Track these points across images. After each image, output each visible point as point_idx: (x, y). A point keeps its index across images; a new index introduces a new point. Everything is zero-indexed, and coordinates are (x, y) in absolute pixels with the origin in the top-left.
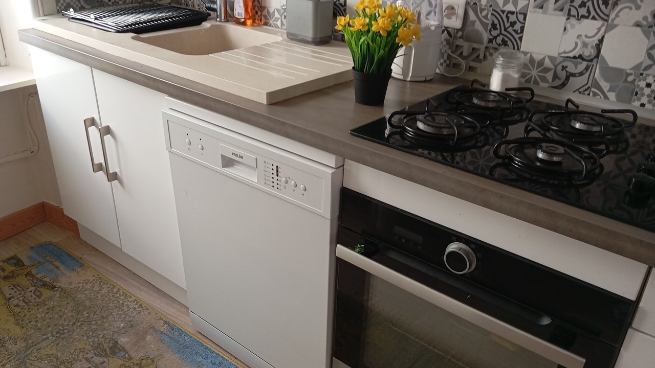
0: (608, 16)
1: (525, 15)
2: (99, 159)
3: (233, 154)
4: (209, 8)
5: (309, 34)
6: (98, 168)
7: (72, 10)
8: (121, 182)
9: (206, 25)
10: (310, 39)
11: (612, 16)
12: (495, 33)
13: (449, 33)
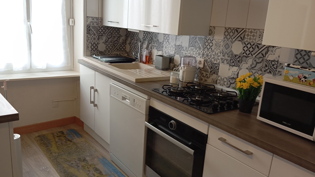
0: (239, 66)
1: (219, 64)
2: (92, 100)
3: (125, 96)
4: (136, 58)
5: (161, 67)
6: (92, 102)
7: (94, 55)
8: (98, 108)
9: (134, 63)
10: (161, 69)
11: (241, 66)
12: (212, 70)
13: (200, 69)
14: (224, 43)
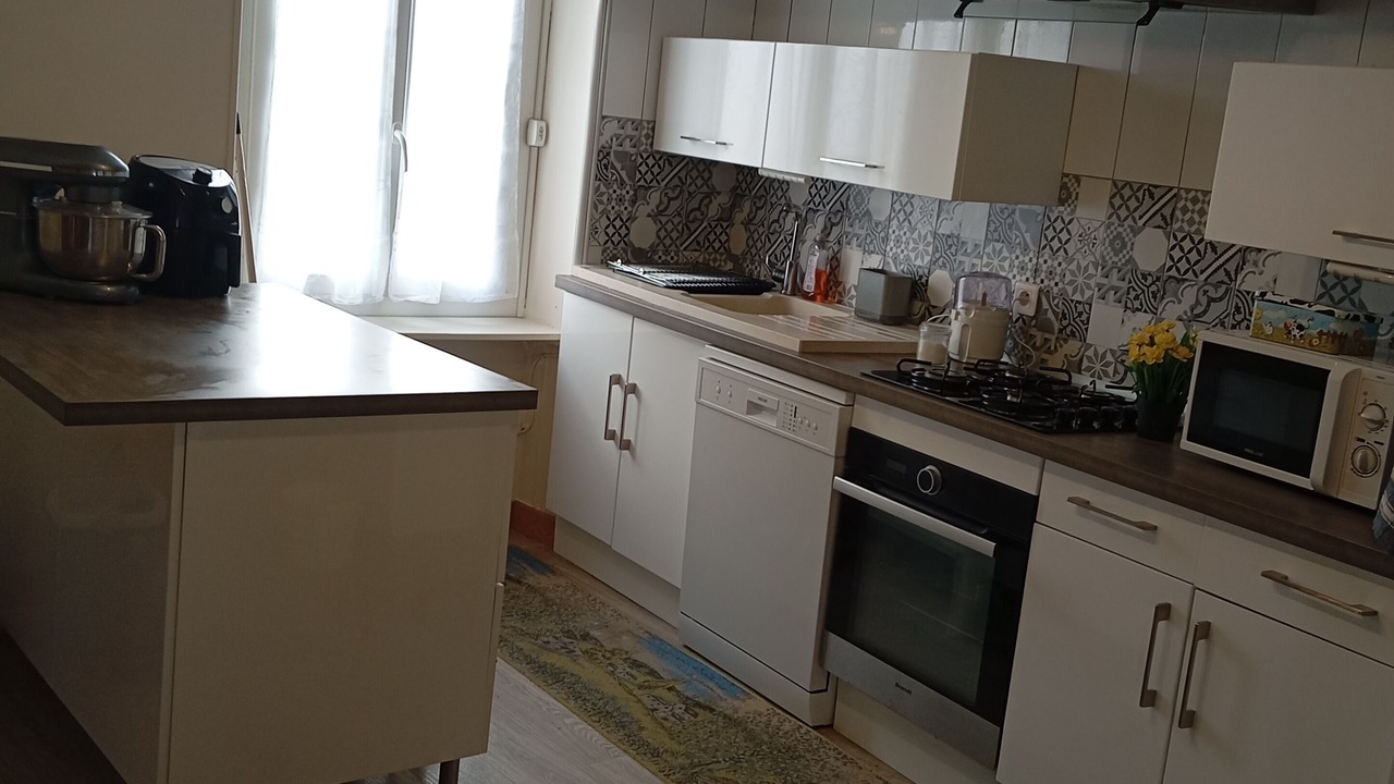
0: (1157, 309)
1: (1091, 305)
3: (760, 399)
4: (775, 278)
5: (878, 311)
6: (610, 435)
7: (619, 261)
9: (768, 295)
10: (878, 318)
11: (1160, 310)
12: (1065, 323)
13: (1024, 321)
14: (1109, 231)
